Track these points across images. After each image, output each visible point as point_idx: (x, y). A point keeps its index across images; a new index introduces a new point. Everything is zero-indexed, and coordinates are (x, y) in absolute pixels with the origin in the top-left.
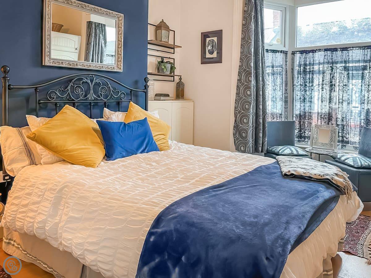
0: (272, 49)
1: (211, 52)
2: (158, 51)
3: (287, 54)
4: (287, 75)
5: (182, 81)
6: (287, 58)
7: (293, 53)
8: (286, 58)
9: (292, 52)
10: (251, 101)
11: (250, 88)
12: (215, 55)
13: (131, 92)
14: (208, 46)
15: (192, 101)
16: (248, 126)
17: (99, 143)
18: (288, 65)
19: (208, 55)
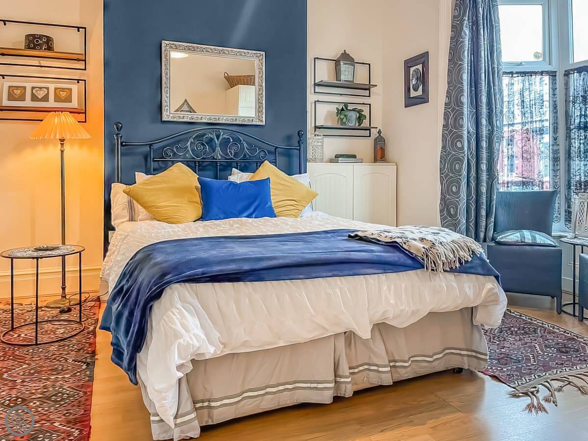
0: (522, 71)
1: (416, 89)
2: (341, 95)
3: (556, 76)
4: (556, 113)
5: (381, 135)
6: (555, 84)
7: (567, 74)
8: (553, 84)
9: (565, 71)
10: (464, 158)
11: (461, 137)
12: (420, 92)
13: (275, 149)
14: (413, 79)
15: (395, 164)
16: (458, 198)
17: (199, 204)
18: (558, 96)
19: (413, 94)
